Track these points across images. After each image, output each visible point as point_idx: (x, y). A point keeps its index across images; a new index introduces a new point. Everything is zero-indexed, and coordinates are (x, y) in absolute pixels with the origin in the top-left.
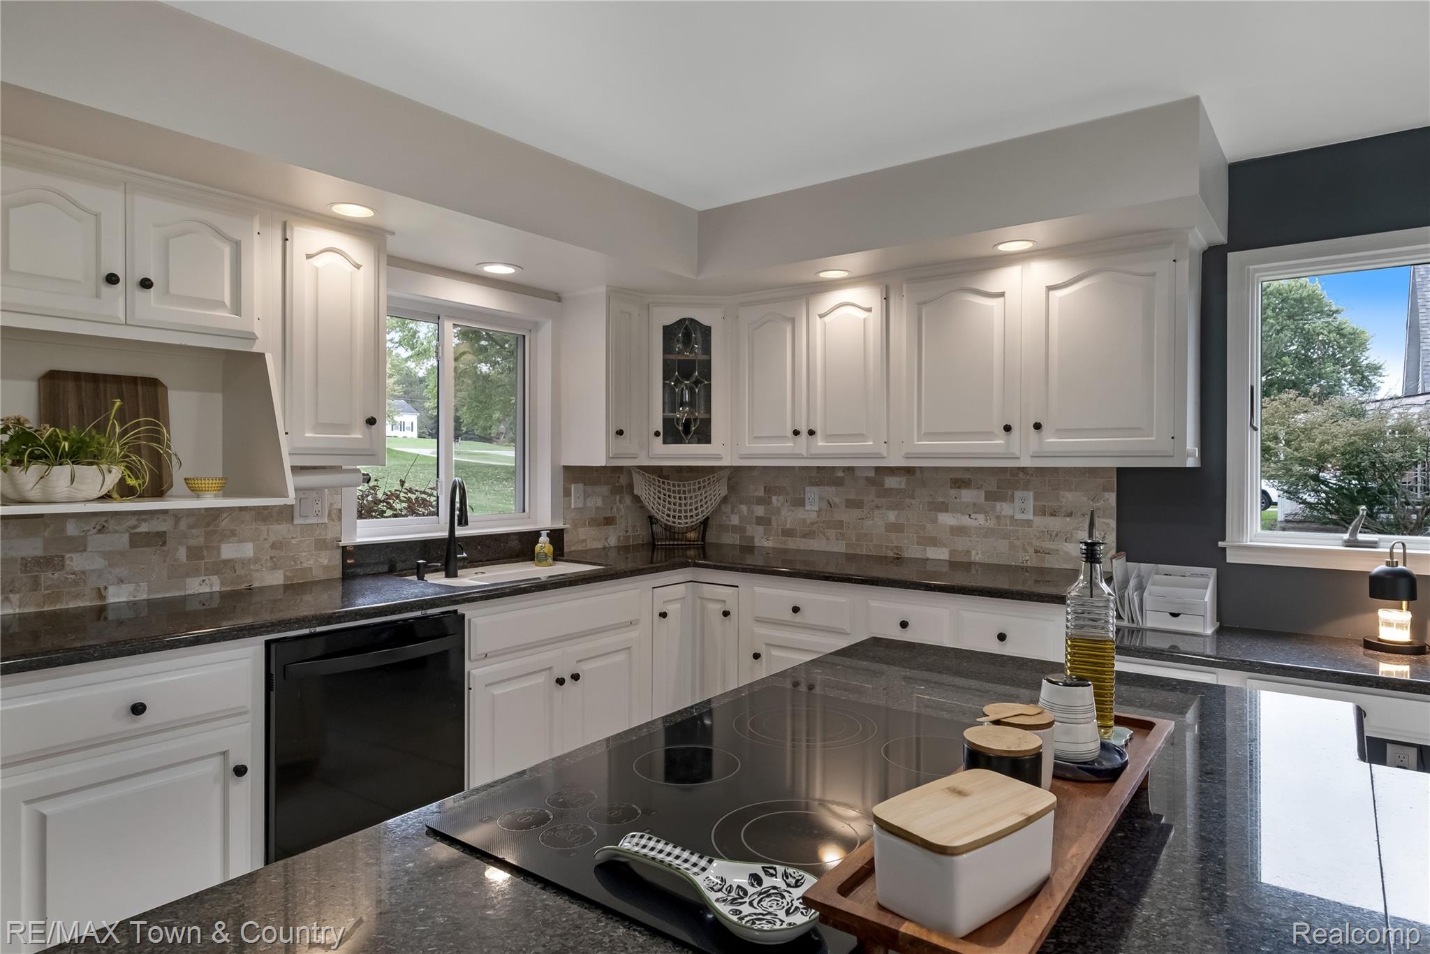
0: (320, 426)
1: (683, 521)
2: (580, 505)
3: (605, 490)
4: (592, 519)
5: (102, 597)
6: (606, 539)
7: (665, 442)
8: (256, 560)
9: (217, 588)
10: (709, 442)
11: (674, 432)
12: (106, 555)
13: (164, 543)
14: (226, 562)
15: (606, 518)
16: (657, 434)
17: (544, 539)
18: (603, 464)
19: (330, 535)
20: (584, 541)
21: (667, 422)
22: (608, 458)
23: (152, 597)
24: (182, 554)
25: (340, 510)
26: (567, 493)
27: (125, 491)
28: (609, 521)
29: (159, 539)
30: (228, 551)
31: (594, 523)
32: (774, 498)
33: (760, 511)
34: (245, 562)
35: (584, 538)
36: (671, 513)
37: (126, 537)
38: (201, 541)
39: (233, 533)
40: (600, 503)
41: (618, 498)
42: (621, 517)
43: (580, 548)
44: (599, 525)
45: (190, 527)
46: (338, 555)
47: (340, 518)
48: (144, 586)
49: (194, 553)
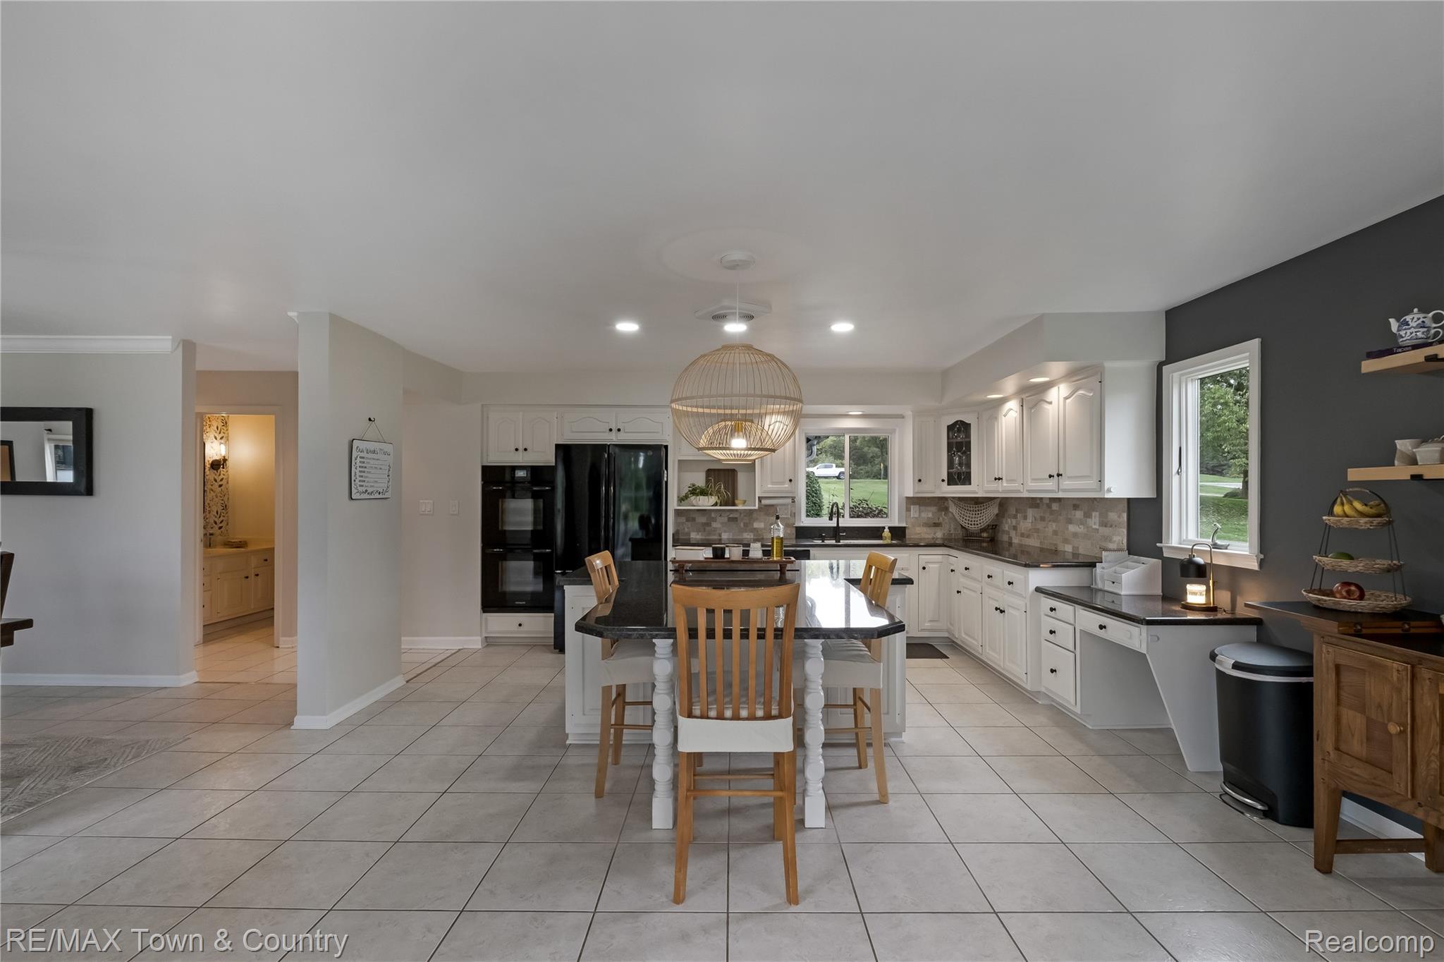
0: (773, 483)
1: (973, 526)
2: (917, 516)
3: (934, 509)
4: (925, 523)
5: (720, 536)
6: (935, 534)
7: (948, 484)
8: (765, 529)
9: (752, 537)
10: (970, 484)
11: (953, 479)
12: (722, 523)
13: (737, 521)
14: (755, 529)
15: (934, 523)
16: (943, 481)
17: (887, 530)
18: (912, 496)
19: (791, 522)
20: (919, 534)
21: (949, 474)
22: (914, 493)
23: (735, 537)
24: (742, 525)
25: (795, 513)
26: (908, 510)
27: (716, 504)
28: (936, 525)
29: (735, 520)
30: (756, 525)
31: (926, 525)
32: (1018, 515)
33: (1014, 522)
34: (761, 529)
35: (919, 532)
36: (967, 522)
37: (726, 519)
38: (748, 521)
39: (757, 519)
40: (930, 515)
41: (943, 513)
42: (946, 523)
43: (917, 537)
44: (930, 526)
45: (745, 516)
46: (794, 531)
47: (795, 516)
48: (731, 534)
49: (746, 525)
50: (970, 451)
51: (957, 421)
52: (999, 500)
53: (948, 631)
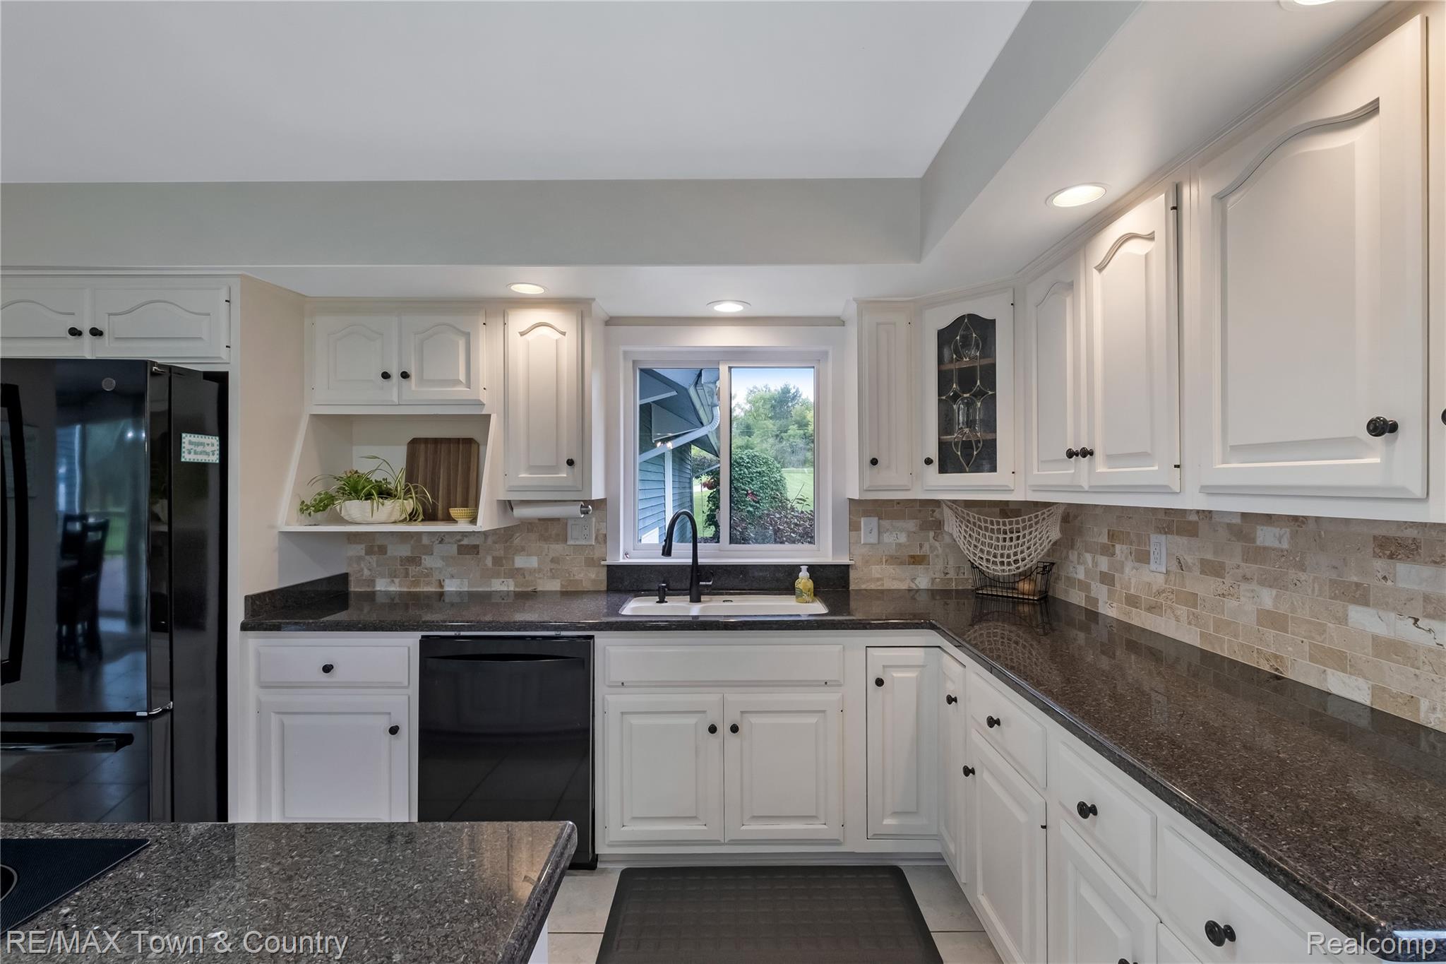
0: (532, 468)
1: (999, 567)
2: (873, 539)
3: (911, 525)
4: (891, 557)
5: (442, 586)
6: (913, 580)
7: (942, 470)
8: (539, 570)
9: (512, 588)
10: (994, 469)
11: (949, 460)
12: (443, 558)
13: (478, 553)
14: (518, 570)
15: (913, 557)
16: (929, 462)
17: (804, 574)
18: (861, 497)
19: (597, 555)
20: (878, 579)
21: (943, 446)
22: (862, 490)
23: (471, 589)
24: (489, 562)
25: (605, 535)
26: (854, 527)
27: (412, 517)
28: (916, 560)
29: (474, 550)
30: (520, 562)
31: (894, 560)
32: (1118, 547)
33: (1104, 564)
34: (532, 571)
35: (879, 576)
36: (985, 556)
37: (455, 547)
38: (501, 553)
39: (523, 549)
40: (903, 539)
41: (931, 534)
42: (937, 556)
43: (873, 586)
44: (902, 563)
45: (495, 543)
46: (603, 575)
47: (605, 542)
48: (466, 581)
49: (497, 561)
50: (994, 388)
51: (963, 317)
52: (1061, 511)
53: (938, 837)
